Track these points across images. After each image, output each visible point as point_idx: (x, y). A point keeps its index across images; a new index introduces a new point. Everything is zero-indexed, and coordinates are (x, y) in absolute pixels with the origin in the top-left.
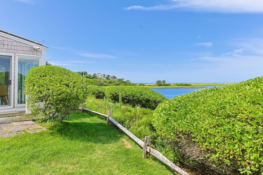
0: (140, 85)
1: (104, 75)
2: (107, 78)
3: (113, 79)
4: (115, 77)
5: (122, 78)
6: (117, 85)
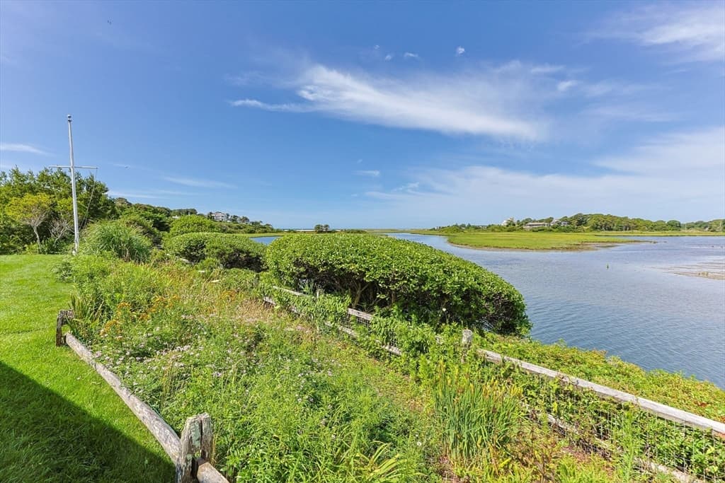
0: (290, 231)
1: (228, 215)
2: (233, 220)
3: (243, 222)
4: (246, 219)
5: (258, 221)
6: (251, 232)
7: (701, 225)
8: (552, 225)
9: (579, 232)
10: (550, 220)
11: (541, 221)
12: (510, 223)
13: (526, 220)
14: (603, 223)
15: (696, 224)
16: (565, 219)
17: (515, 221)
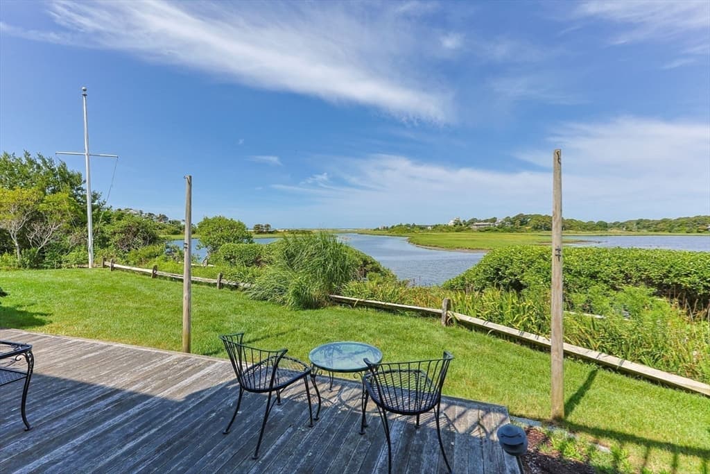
3: (160, 221)
4: (165, 217)
5: (181, 220)
7: (618, 225)
8: (497, 225)
9: (522, 232)
10: (494, 220)
11: (485, 221)
12: (457, 223)
13: (472, 220)
14: (543, 223)
15: (614, 224)
16: (507, 219)
17: (461, 221)
